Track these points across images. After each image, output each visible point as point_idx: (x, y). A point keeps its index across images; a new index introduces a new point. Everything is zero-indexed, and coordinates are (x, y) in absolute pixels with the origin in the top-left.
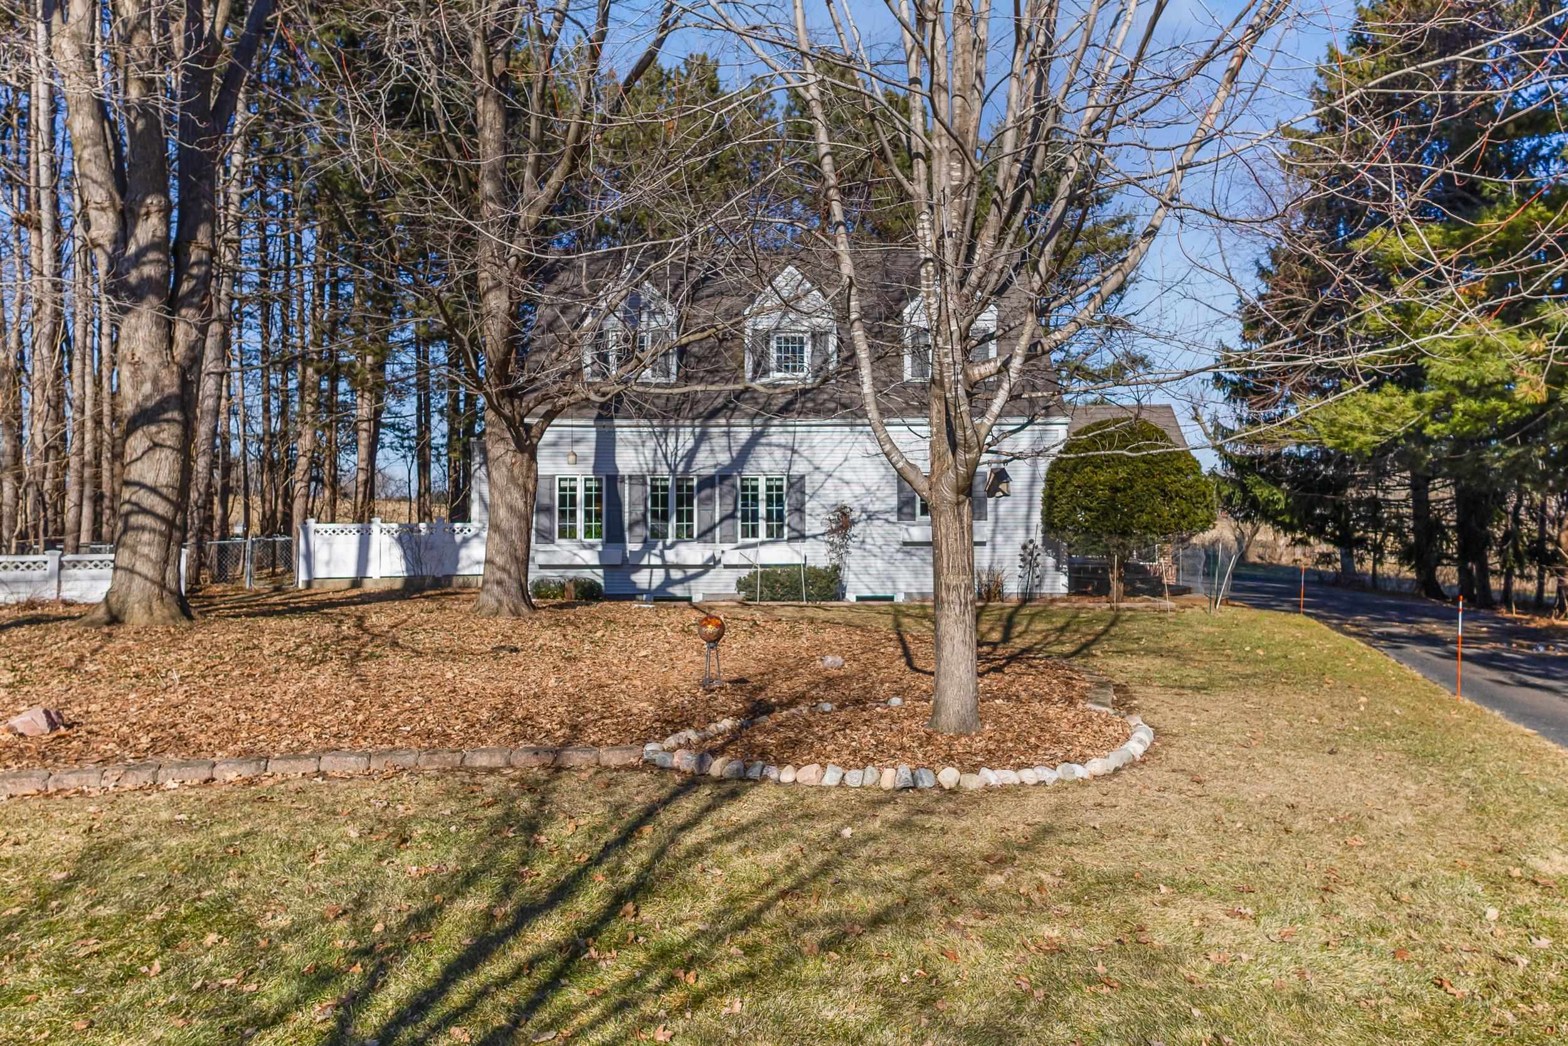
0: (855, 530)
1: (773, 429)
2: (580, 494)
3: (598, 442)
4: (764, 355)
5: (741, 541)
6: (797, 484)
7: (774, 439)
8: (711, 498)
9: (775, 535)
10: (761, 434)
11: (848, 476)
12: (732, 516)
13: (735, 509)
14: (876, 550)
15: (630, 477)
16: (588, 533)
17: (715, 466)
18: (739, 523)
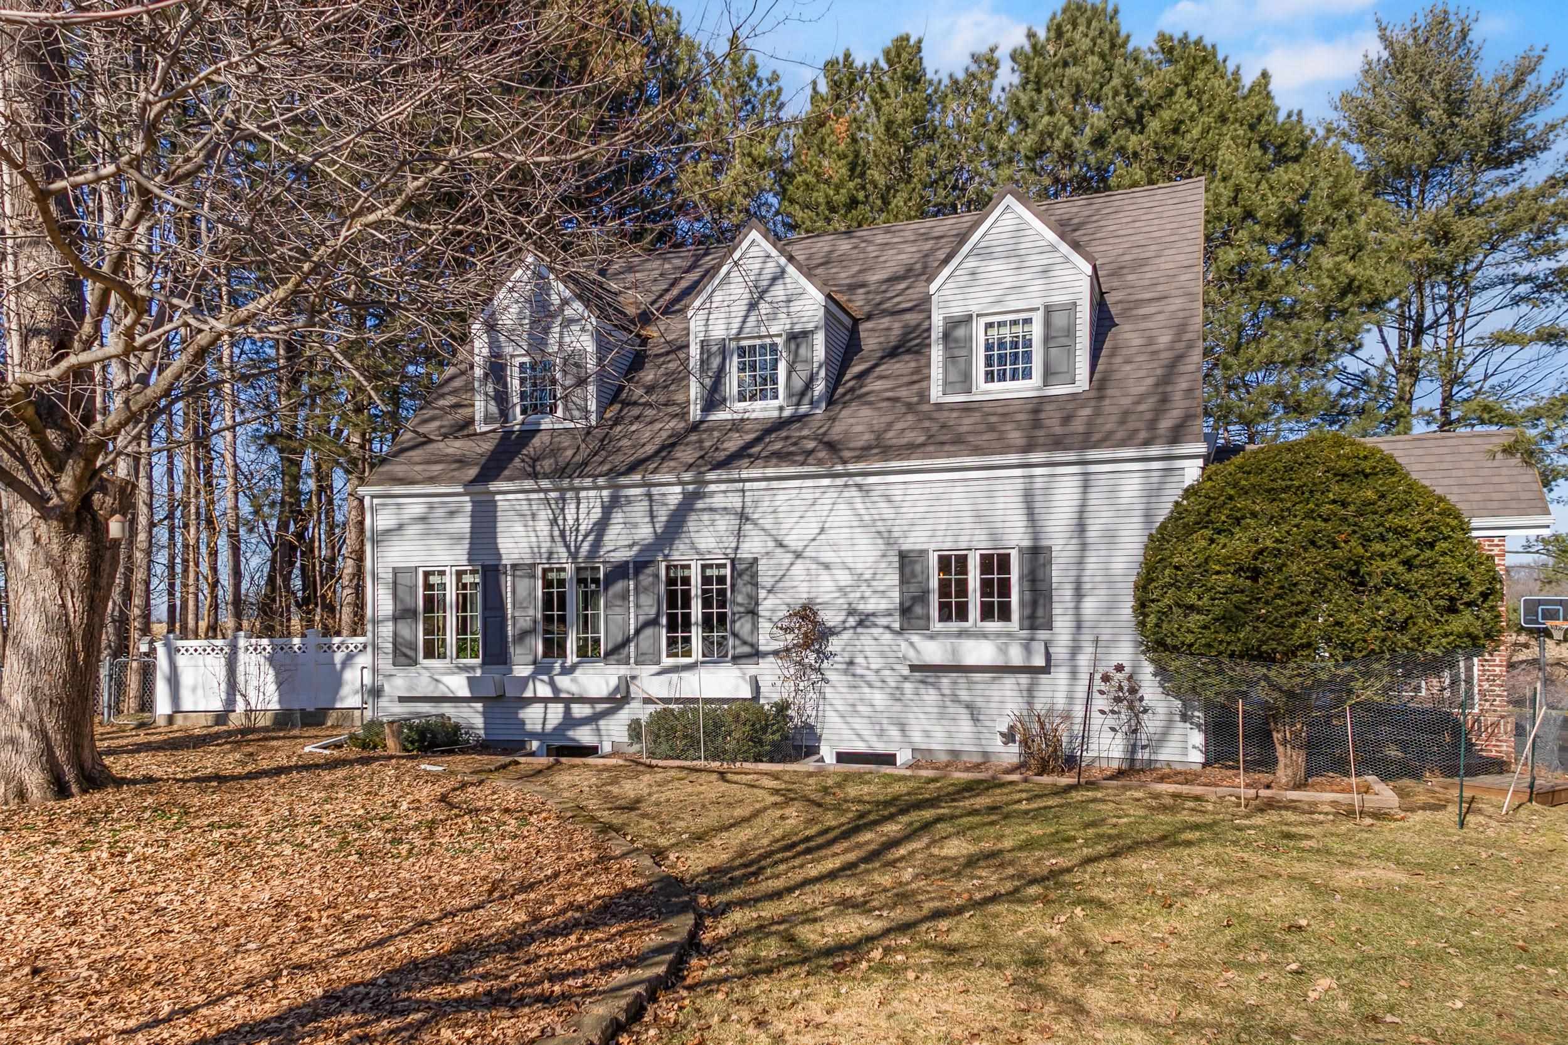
0: (835, 644)
1: (712, 487)
2: (451, 595)
3: (473, 516)
4: (719, 377)
5: (668, 662)
6: (745, 571)
7: (718, 501)
8: (625, 596)
9: (716, 653)
10: (698, 495)
11: (828, 556)
12: (654, 622)
13: (658, 615)
14: (871, 676)
15: (514, 567)
16: (461, 650)
17: (631, 546)
18: (664, 631)
